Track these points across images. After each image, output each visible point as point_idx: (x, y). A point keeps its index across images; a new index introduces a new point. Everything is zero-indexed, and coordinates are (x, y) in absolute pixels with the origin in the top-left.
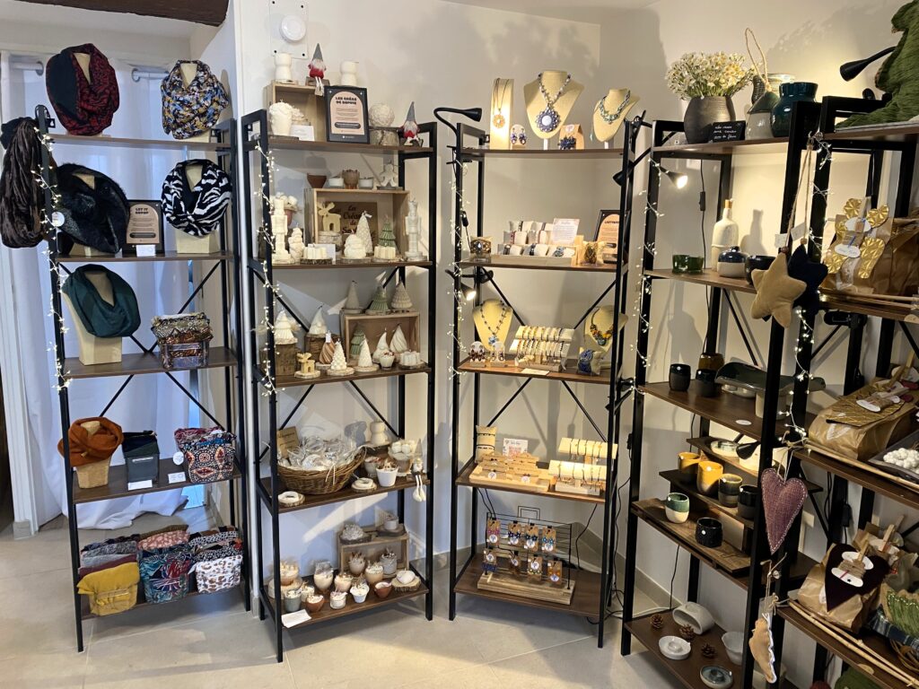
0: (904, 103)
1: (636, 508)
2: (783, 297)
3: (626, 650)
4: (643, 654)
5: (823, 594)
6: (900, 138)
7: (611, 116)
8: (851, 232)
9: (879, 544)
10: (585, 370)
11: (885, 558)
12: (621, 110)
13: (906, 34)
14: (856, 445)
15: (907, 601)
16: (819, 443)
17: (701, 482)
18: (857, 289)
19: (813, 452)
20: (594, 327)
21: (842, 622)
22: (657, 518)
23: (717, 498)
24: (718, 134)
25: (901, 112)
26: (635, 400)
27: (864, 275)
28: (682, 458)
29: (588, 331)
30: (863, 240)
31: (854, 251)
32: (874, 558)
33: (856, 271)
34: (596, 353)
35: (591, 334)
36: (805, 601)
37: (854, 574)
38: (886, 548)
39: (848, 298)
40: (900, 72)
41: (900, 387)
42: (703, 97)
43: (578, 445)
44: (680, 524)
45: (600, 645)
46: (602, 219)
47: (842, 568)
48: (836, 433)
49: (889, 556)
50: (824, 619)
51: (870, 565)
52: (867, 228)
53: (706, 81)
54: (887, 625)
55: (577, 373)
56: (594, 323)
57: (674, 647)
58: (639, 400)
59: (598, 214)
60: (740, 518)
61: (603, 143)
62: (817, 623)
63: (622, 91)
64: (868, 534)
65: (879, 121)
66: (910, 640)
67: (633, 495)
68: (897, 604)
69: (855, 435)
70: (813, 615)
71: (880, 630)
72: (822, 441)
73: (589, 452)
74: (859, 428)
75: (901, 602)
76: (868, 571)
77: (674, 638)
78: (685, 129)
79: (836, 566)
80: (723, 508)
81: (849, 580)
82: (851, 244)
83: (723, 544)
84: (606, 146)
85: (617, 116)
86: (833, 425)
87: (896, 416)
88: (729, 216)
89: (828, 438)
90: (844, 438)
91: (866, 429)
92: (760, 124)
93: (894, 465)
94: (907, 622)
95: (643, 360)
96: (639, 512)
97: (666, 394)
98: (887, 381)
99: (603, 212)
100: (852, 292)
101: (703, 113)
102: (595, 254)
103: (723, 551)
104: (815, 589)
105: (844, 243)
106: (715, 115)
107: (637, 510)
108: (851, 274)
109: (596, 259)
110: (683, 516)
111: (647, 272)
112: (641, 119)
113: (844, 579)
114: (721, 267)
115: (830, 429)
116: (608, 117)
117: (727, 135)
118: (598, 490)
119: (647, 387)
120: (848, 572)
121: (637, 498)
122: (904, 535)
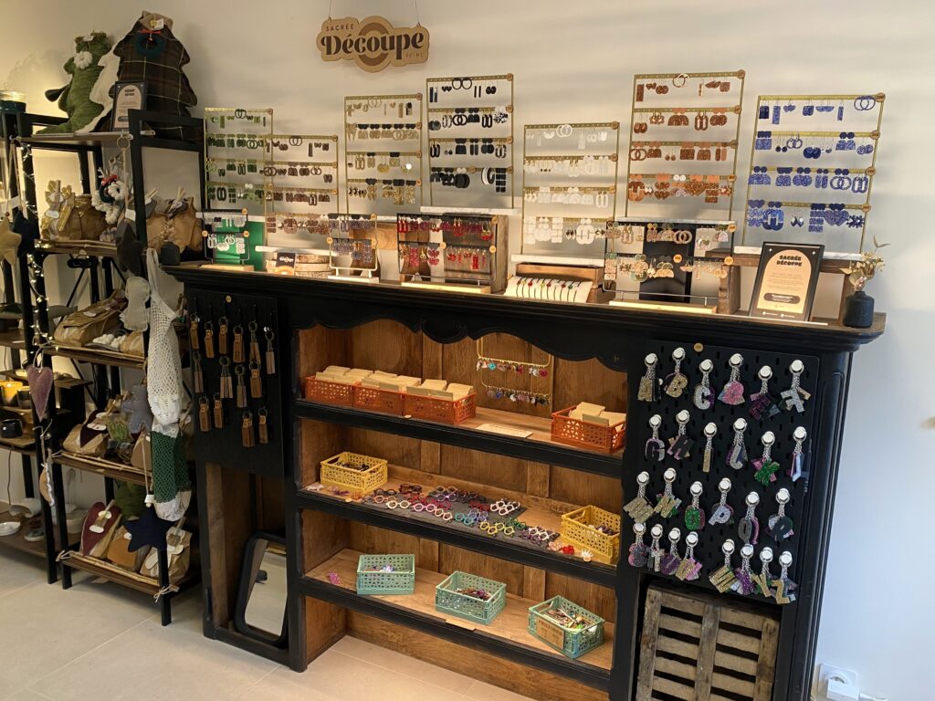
0: (74, 121)
2: (9, 245)
5: (78, 439)
8: (53, 202)
13: (73, 76)
14: (80, 338)
18: (61, 238)
19: (58, 348)
21: (91, 452)
25: (73, 127)
27: (61, 229)
30: (60, 207)
31: (55, 214)
36: (69, 447)
37: (102, 424)
47: (95, 423)
48: (68, 334)
52: (62, 200)
62: (76, 458)
65: (62, 132)
68: (113, 428)
69: (78, 332)
70: (74, 454)
72: (62, 341)
74: (81, 327)
79: (91, 422)
81: (97, 428)
82: (54, 210)
86: (67, 329)
89: (65, 338)
90: (74, 336)
91: (85, 327)
93: (98, 344)
94: (118, 435)
104: (74, 438)
108: (55, 229)
113: (94, 428)
115: (66, 332)
120: (98, 423)
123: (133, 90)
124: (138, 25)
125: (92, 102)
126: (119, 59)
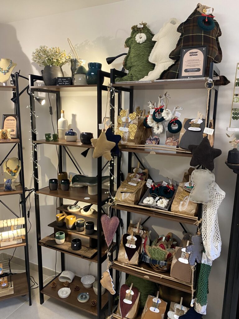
0: (135, 74)
1: (41, 243)
3: (42, 302)
4: (49, 300)
5: (126, 255)
6: (128, 87)
7: (5, 71)
8: (124, 122)
9: (136, 230)
10: (9, 189)
11: (139, 235)
12: (9, 69)
13: (130, 48)
14: (133, 199)
15: (156, 249)
16: (119, 201)
17: (68, 225)
18: (129, 143)
19: (117, 204)
20: (8, 168)
21: (134, 263)
22: (52, 244)
23: (76, 230)
24: (60, 82)
25: (134, 77)
26: (35, 198)
27: (132, 138)
28: (58, 217)
29: (5, 170)
30: (129, 125)
31: (126, 129)
32: (136, 236)
33: (129, 137)
34: (13, 180)
35: (7, 172)
36: (121, 260)
37: (132, 244)
38: (139, 231)
39: (126, 147)
40: (131, 63)
41: (138, 176)
42: (51, 66)
43: (7, 223)
44: (62, 244)
45: (30, 304)
46: (5, 119)
47: (128, 243)
48: (125, 196)
49: (140, 234)
50: (127, 264)
51: (136, 239)
52: (129, 121)
53: (52, 58)
54: (150, 259)
55: (4, 191)
56: (8, 166)
57: (64, 292)
58: (37, 197)
59: (2, 117)
60: (87, 235)
61: (2, 83)
62: (125, 266)
63: (8, 60)
64: (132, 228)
66: (159, 262)
67: (39, 237)
68: (153, 251)
69: (132, 196)
70: (124, 264)
71: (148, 262)
72: (120, 200)
73: (13, 224)
74: (133, 193)
75: (154, 250)
76: (136, 241)
77: (63, 289)
78: (44, 79)
79: (126, 243)
80: (79, 233)
81: (132, 247)
82: (125, 127)
83: (82, 247)
84: (4, 85)
85: (8, 71)
86: (123, 193)
87: (142, 186)
88: (64, 117)
89: (123, 199)
90: (128, 198)
91: (135, 193)
92: (80, 79)
93: (147, 204)
94: (157, 257)
95: (37, 180)
96: (42, 244)
97: (48, 193)
98: (133, 174)
99: (4, 115)
100: (127, 145)
101: (52, 73)
102: (7, 135)
103: (83, 250)
104: (123, 254)
105: (122, 127)
106: (57, 74)
107: (40, 243)
108: (127, 138)
109: (7, 137)
110: (63, 241)
111: (34, 142)
112: (18, 73)
113: (130, 247)
114: (67, 138)
115: (123, 195)
116: (4, 71)
117: (64, 82)
118: (22, 240)
119: (39, 191)
120: (130, 244)
121: (40, 239)
122: (142, 225)
123: (197, 52)
124: (196, 12)
125: (149, 63)
126: (180, 34)
